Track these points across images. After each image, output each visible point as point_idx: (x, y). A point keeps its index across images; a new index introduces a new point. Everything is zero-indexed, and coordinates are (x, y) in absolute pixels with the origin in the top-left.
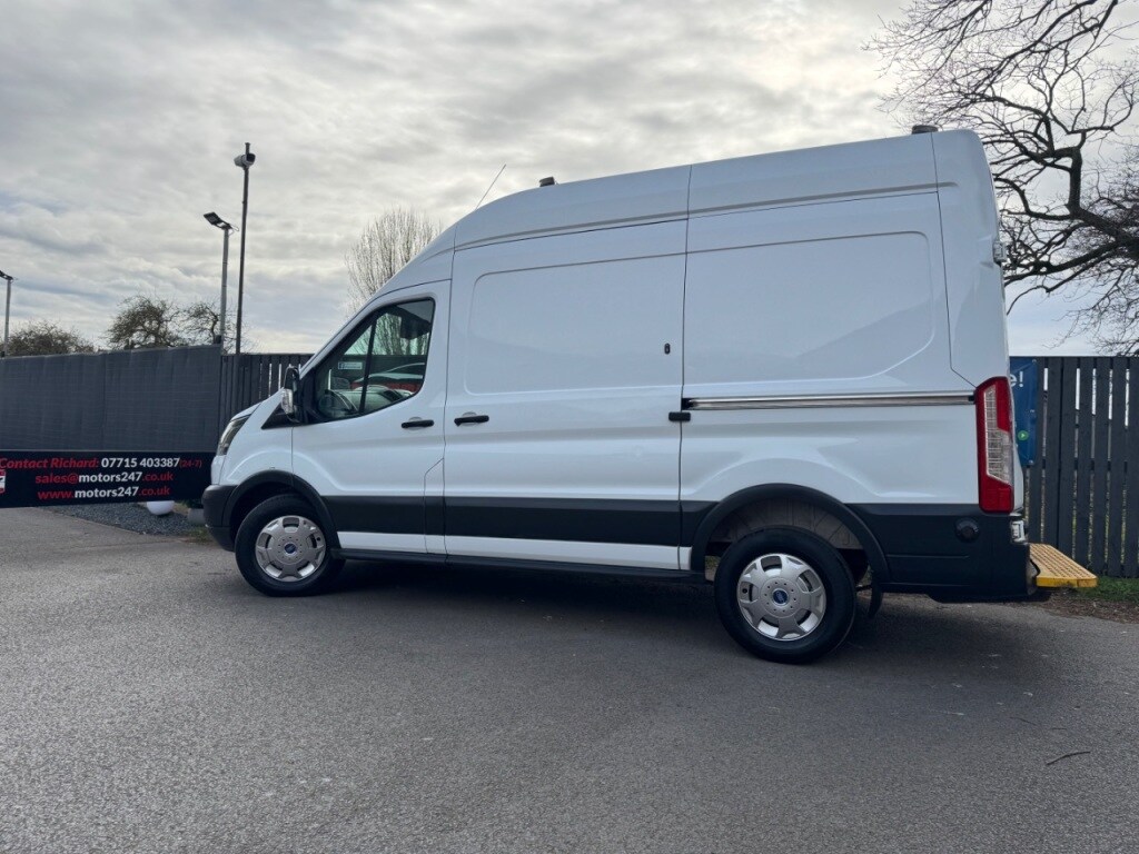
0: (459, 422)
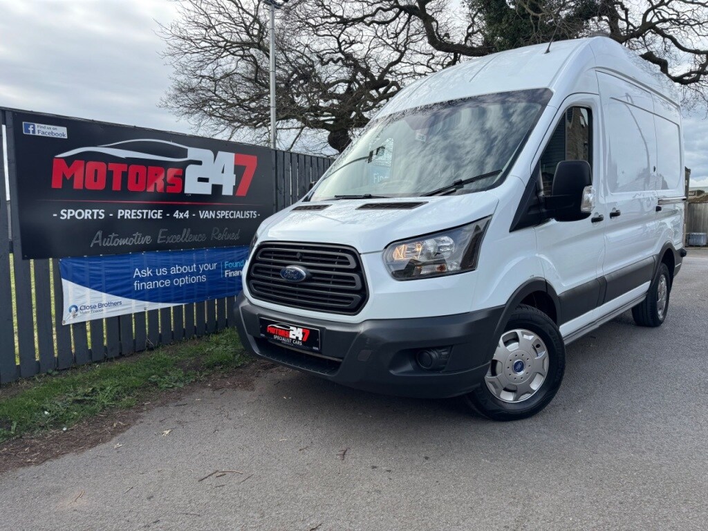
0: (611, 215)
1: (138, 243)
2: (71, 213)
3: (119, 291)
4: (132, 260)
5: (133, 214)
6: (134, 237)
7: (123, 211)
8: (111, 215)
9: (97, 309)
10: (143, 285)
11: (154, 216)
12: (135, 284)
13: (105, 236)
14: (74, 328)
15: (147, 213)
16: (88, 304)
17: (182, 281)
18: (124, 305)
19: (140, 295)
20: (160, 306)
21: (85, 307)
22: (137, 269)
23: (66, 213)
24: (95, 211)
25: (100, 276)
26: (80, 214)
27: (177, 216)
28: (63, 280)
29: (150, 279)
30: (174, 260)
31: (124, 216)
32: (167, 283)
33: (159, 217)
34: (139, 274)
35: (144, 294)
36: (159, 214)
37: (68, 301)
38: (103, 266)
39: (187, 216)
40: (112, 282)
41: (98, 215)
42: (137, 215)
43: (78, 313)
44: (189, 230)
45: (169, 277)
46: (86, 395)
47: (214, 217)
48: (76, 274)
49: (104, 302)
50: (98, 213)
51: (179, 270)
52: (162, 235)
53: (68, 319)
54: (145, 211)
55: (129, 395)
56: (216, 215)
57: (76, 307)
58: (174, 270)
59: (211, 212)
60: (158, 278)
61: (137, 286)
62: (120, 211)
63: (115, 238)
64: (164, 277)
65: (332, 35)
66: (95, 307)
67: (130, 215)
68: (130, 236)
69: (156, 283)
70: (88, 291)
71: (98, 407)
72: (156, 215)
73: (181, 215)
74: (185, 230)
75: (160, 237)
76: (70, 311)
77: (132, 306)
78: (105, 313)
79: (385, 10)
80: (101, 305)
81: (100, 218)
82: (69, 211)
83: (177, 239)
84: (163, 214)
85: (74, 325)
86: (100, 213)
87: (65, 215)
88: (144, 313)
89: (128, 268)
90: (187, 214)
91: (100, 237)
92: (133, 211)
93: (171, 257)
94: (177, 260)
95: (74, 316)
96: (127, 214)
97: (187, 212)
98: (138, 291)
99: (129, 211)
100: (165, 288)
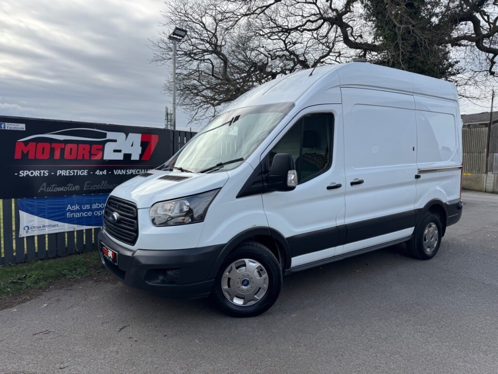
0: (352, 184)
1: (71, 189)
2: (27, 173)
3: (57, 218)
4: (66, 200)
5: (67, 173)
6: (68, 187)
7: (61, 171)
8: (53, 173)
9: (42, 228)
10: (73, 215)
11: (82, 173)
12: (68, 214)
13: (48, 185)
14: (27, 239)
15: (77, 172)
16: (36, 225)
17: (100, 213)
18: (60, 226)
19: (71, 221)
20: (84, 228)
21: (34, 227)
22: (69, 205)
23: (23, 173)
24: (42, 171)
25: (44, 209)
26: (32, 173)
27: (98, 174)
28: (20, 211)
29: (78, 211)
30: (95, 200)
31: (61, 174)
32: (90, 214)
33: (85, 174)
34: (70, 208)
35: (73, 220)
36: (85, 172)
37: (23, 224)
38: (47, 203)
39: (105, 173)
40: (51, 213)
41: (44, 173)
42: (70, 173)
43: (30, 231)
44: (106, 181)
45: (91, 210)
46: (19, 279)
47: (124, 173)
48: (29, 208)
49: (47, 224)
50: (44, 172)
51: (98, 206)
52: (87, 185)
53: (23, 234)
54: (76, 171)
55: (45, 281)
56: (126, 172)
57: (28, 227)
58: (95, 206)
59: (122, 171)
60: (83, 211)
61: (69, 215)
62: (58, 171)
63: (55, 187)
64: (87, 210)
65: (280, 39)
66: (40, 227)
67: (66, 173)
68: (65, 185)
69: (82, 214)
70: (36, 218)
71: (24, 286)
72: (83, 173)
73: (101, 173)
74: (103, 182)
75: (85, 186)
76: (24, 229)
77: (64, 227)
78: (47, 231)
79: (313, 22)
80: (44, 226)
81: (45, 175)
82: (25, 172)
83: (98, 187)
84: (88, 173)
85: (27, 237)
86: (45, 172)
87: (23, 174)
88: (73, 232)
89: (64, 204)
90: (105, 172)
91: (45, 187)
92: (67, 171)
93: (93, 198)
94: (97, 200)
95: (27, 232)
96: (63, 173)
97: (105, 171)
98: (69, 218)
99: (65, 171)
100: (88, 217)
